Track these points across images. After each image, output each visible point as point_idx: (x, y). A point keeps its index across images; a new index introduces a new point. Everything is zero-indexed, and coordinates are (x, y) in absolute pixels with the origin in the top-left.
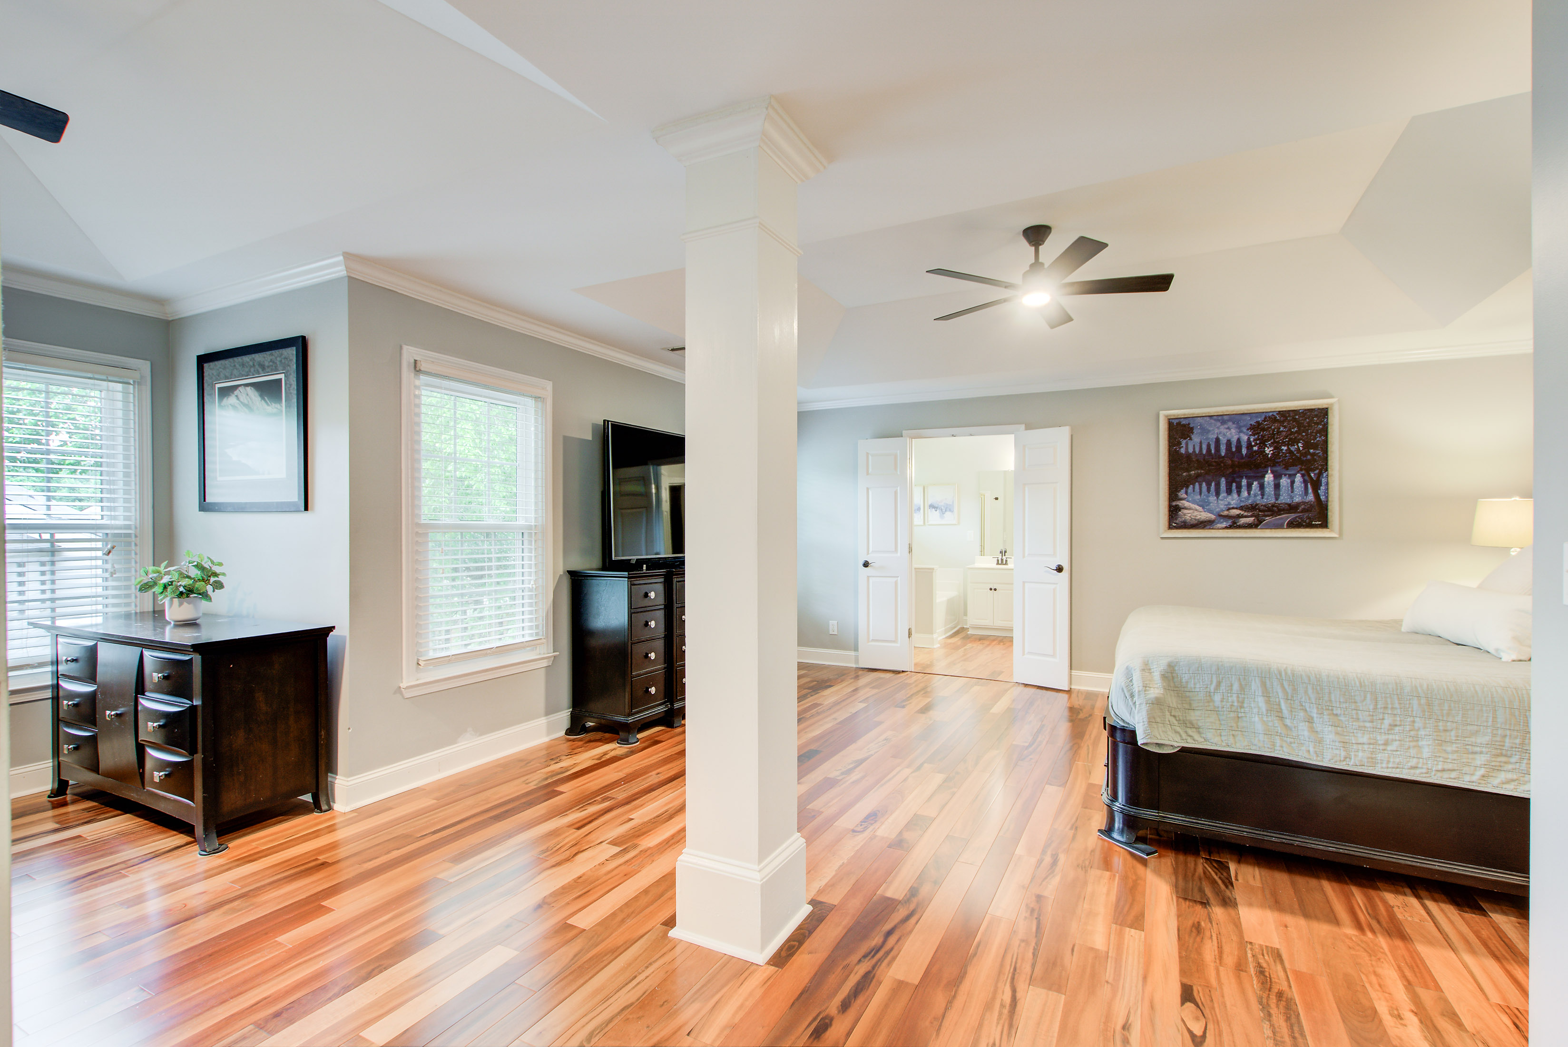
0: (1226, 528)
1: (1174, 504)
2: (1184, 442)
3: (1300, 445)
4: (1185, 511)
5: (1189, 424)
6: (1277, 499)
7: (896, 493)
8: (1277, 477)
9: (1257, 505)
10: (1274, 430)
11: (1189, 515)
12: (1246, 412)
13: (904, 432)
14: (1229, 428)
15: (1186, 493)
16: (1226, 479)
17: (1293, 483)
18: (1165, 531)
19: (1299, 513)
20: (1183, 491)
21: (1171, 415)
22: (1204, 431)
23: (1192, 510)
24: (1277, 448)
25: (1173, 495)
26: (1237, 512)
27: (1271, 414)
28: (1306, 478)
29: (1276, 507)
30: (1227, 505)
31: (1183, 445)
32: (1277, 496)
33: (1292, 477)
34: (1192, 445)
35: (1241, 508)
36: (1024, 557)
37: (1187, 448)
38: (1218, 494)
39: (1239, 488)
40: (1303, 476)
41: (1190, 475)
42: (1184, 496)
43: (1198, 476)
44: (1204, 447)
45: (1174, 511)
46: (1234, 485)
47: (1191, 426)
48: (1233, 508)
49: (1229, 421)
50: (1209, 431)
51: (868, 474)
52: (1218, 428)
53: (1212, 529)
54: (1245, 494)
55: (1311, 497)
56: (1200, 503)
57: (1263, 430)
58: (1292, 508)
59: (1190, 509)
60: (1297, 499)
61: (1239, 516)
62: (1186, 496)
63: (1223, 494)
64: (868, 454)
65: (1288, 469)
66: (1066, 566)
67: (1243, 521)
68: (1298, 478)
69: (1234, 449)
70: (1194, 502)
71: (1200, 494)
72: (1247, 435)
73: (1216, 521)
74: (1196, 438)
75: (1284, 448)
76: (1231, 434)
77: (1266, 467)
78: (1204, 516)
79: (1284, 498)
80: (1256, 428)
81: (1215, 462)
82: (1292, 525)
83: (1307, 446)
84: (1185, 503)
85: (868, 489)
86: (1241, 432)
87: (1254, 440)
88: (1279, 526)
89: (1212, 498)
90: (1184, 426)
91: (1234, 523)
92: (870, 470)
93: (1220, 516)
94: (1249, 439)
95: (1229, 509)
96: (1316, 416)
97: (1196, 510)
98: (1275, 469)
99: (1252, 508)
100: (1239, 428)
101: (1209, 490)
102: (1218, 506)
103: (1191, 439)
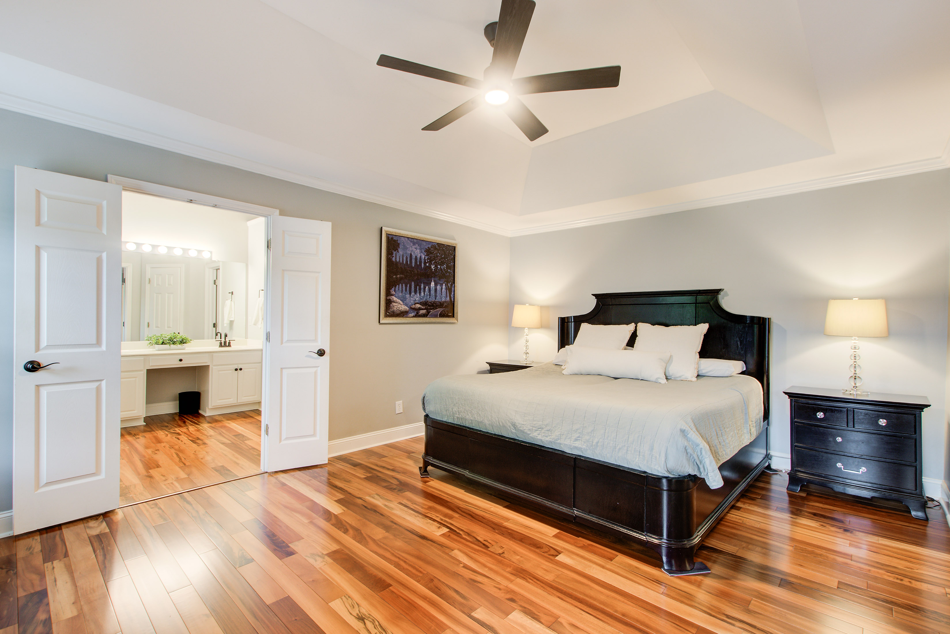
0: (414, 317)
1: (388, 298)
2: (394, 253)
3: (445, 265)
4: (394, 304)
5: (397, 240)
6: (435, 299)
7: (99, 260)
8: (436, 285)
9: (428, 301)
10: (435, 255)
11: (396, 307)
12: (424, 240)
13: (110, 177)
14: (416, 248)
15: (395, 291)
16: (415, 283)
17: (442, 288)
18: (383, 318)
19: (444, 308)
20: (393, 289)
21: (388, 231)
22: (405, 248)
23: (398, 304)
24: (436, 266)
25: (388, 293)
26: (418, 306)
27: (434, 244)
28: (447, 286)
29: (435, 303)
30: (414, 301)
31: (394, 255)
32: (436, 296)
33: (442, 285)
34: (399, 256)
35: (420, 303)
36: (282, 343)
37: (396, 258)
38: (410, 293)
39: (420, 289)
40: (446, 286)
41: (397, 278)
42: (394, 293)
43: (401, 279)
44: (405, 259)
45: (388, 303)
46: (418, 287)
47: (399, 242)
48: (417, 303)
49: (417, 243)
50: (407, 248)
51: (38, 223)
52: (411, 247)
53: (407, 317)
54: (422, 294)
55: (448, 299)
56: (402, 299)
57: (431, 253)
58: (441, 305)
59: (396, 302)
60: (443, 300)
61: (420, 309)
62: (395, 293)
63: (413, 294)
64: (38, 193)
65: (440, 280)
66: (327, 351)
67: (422, 312)
68: (444, 287)
69: (418, 264)
70: (398, 298)
71: (402, 292)
72: (424, 255)
73: (409, 312)
74: (401, 252)
75: (439, 267)
76: (418, 253)
77: (432, 277)
78: (404, 308)
79: (438, 299)
80: (428, 251)
81: (410, 270)
82: (442, 315)
83: (448, 267)
84: (395, 299)
85: (38, 248)
86: (421, 252)
87: (427, 259)
88: (435, 316)
89: (408, 296)
90: (395, 241)
91: (417, 313)
92: (45, 219)
93: (411, 308)
94: (425, 258)
95: (415, 304)
96: (451, 250)
97: (400, 304)
98: (435, 279)
99: (424, 304)
100: (421, 249)
101: (406, 290)
102: (410, 301)
103: (398, 252)
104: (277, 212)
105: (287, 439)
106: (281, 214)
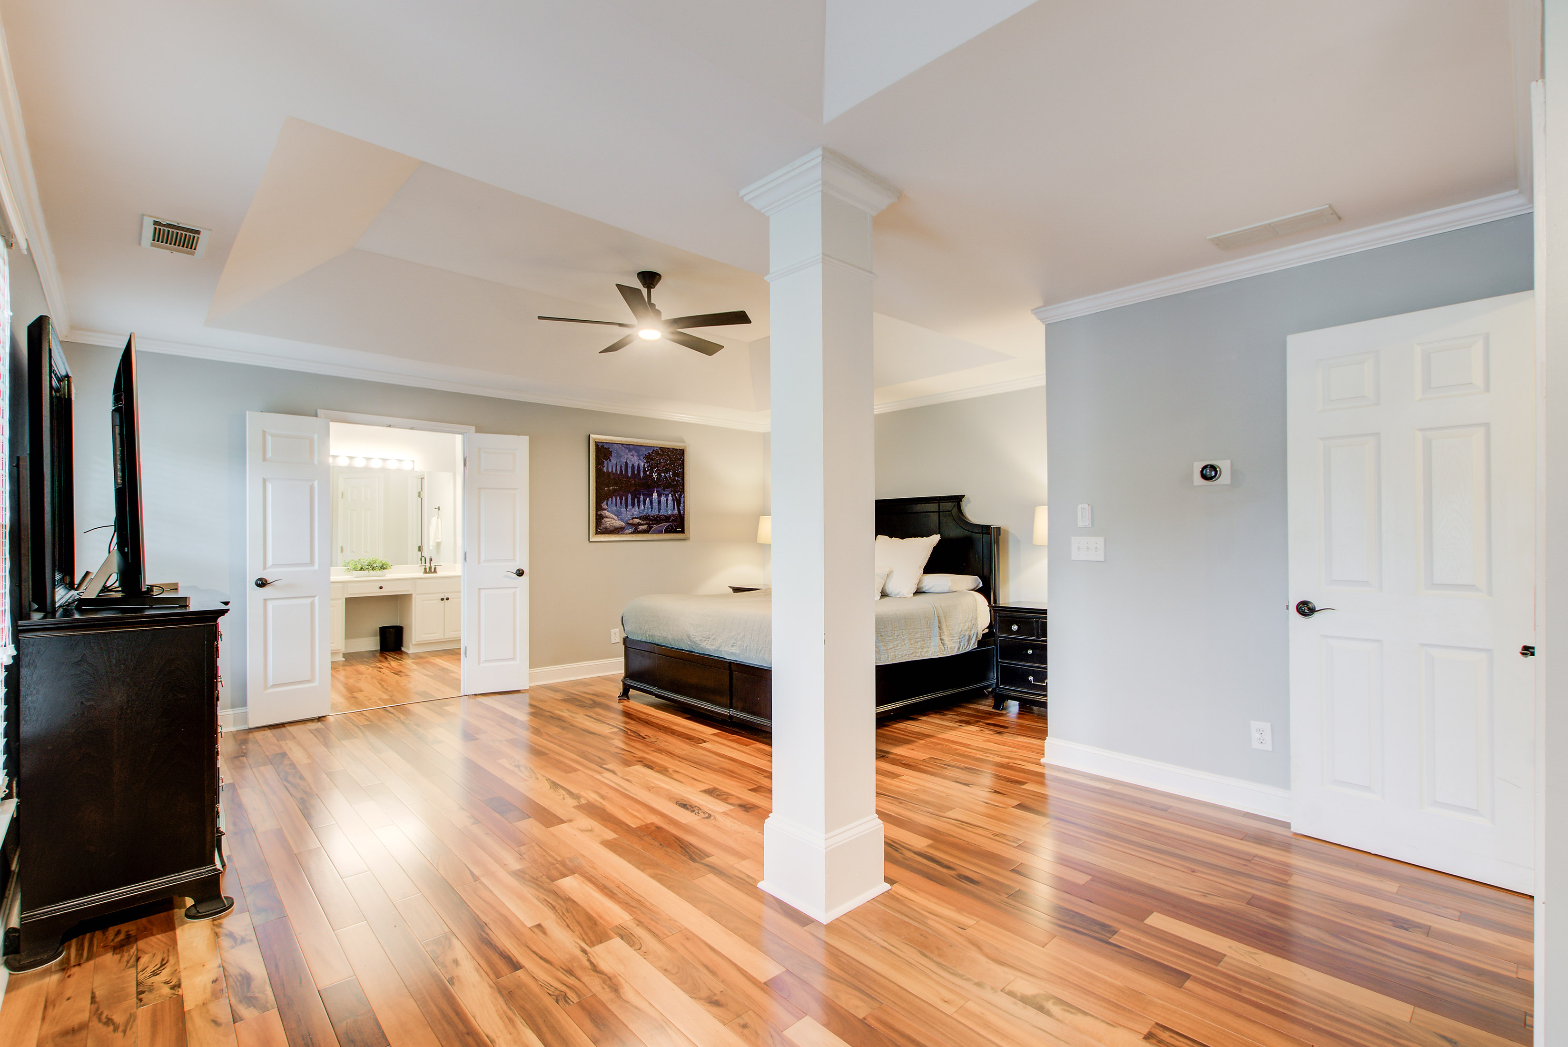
0: (631, 533)
1: (599, 513)
2: (606, 462)
3: (671, 473)
4: (607, 520)
5: (609, 448)
6: (659, 512)
7: (312, 488)
8: (659, 496)
9: (649, 515)
10: (657, 461)
11: (609, 523)
12: (643, 445)
13: (319, 411)
14: (633, 455)
15: (607, 505)
16: (632, 495)
17: (667, 500)
18: (593, 535)
19: (670, 522)
20: (605, 502)
21: (597, 439)
22: (619, 456)
23: (612, 520)
24: (659, 474)
25: (599, 507)
26: (637, 521)
27: (656, 448)
28: (674, 497)
29: (659, 517)
30: (631, 515)
31: (605, 465)
32: (659, 509)
33: (667, 495)
34: (611, 466)
35: (640, 518)
36: (479, 563)
37: (608, 468)
38: (626, 507)
39: (639, 502)
40: (672, 496)
41: (609, 490)
42: (606, 507)
43: (615, 491)
44: (618, 468)
45: (599, 518)
46: (636, 499)
47: (610, 450)
48: (635, 518)
49: (634, 449)
50: (621, 456)
51: (264, 459)
52: (627, 454)
53: (623, 534)
54: (642, 507)
55: (676, 511)
56: (616, 513)
57: (652, 460)
58: (667, 519)
59: (610, 518)
60: (670, 513)
61: (639, 524)
62: (607, 507)
63: (630, 507)
64: (264, 432)
65: (664, 490)
66: (527, 571)
67: (641, 528)
68: (670, 497)
69: (636, 472)
70: (612, 512)
71: (616, 506)
72: (643, 462)
73: (626, 528)
74: (614, 461)
75: (663, 475)
76: (636, 461)
77: (654, 487)
78: (618, 523)
79: (663, 512)
80: (648, 458)
81: (624, 480)
82: (668, 531)
83: (675, 474)
84: (607, 513)
85: (264, 481)
86: (640, 459)
87: (647, 467)
88: (660, 532)
89: (623, 510)
90: (606, 449)
91: (636, 529)
92: (269, 454)
93: (628, 523)
94: (644, 465)
95: (633, 518)
96: (679, 454)
97: (613, 519)
98: (657, 489)
99: (646, 518)
100: (639, 456)
101: (621, 503)
102: (627, 516)
103: (610, 461)
104: (473, 428)
105: (486, 661)
106: (477, 431)
